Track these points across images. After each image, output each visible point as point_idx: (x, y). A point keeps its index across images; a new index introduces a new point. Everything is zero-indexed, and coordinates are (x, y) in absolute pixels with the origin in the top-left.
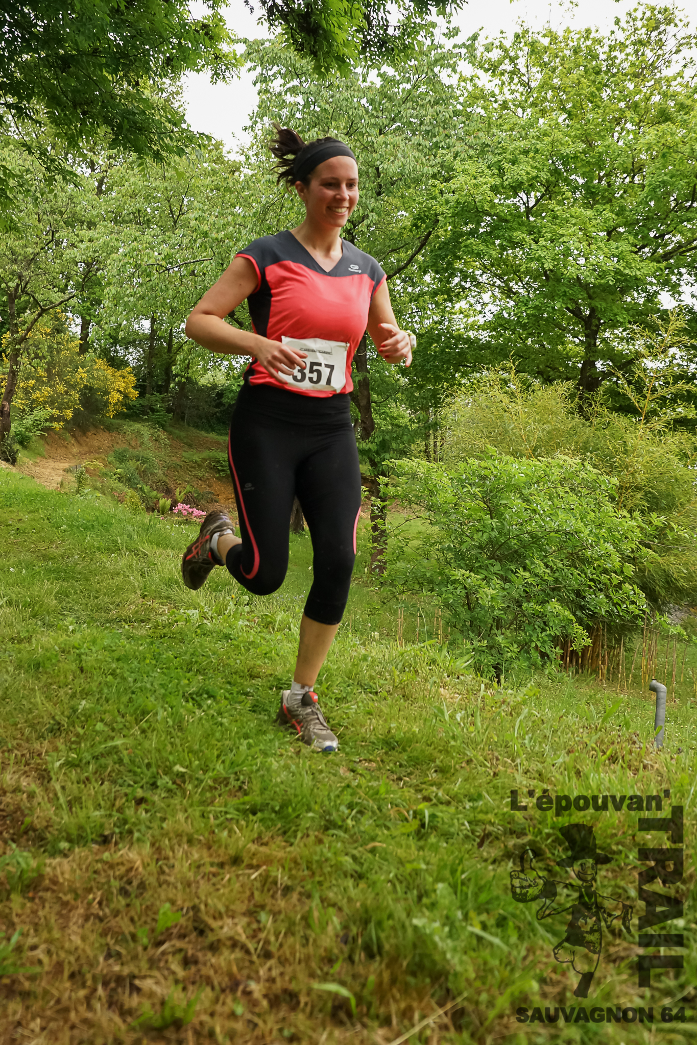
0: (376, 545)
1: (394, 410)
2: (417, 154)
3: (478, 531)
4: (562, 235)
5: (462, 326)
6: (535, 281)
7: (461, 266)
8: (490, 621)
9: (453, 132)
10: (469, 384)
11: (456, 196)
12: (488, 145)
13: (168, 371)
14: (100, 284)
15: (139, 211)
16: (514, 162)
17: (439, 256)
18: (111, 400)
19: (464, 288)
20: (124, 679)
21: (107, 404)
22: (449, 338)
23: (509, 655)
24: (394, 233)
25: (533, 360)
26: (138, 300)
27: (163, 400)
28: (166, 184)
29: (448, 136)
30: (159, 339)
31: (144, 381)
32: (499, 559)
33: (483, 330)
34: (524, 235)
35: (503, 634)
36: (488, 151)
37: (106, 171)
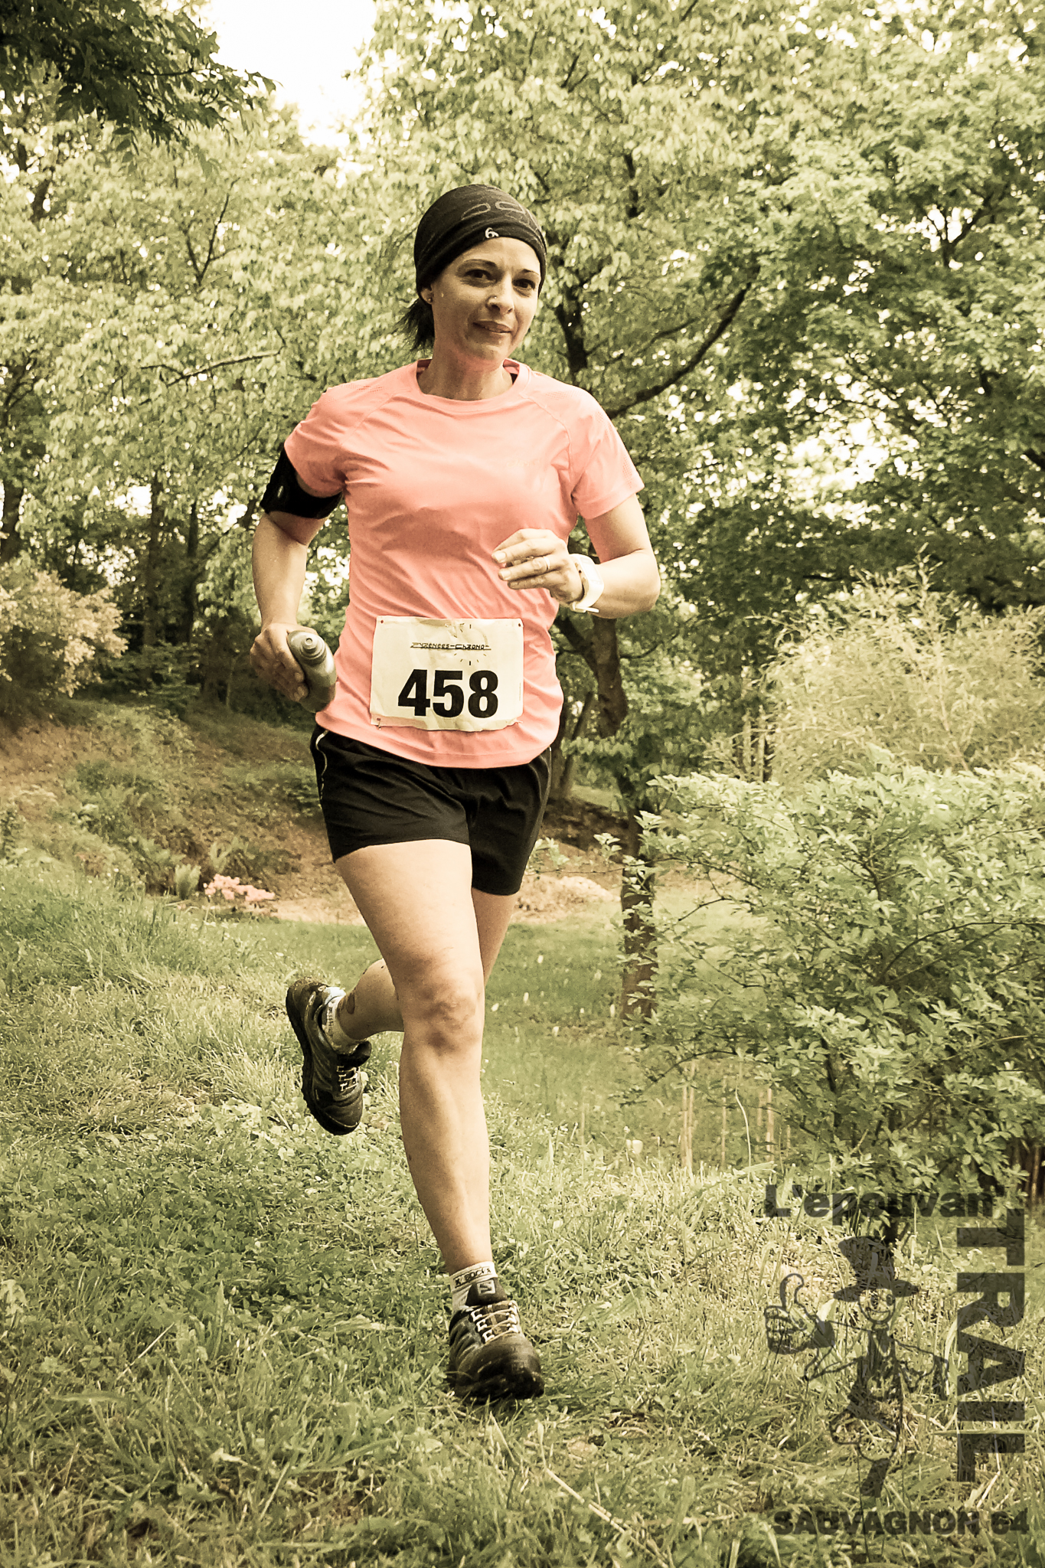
0: (634, 956)
1: (669, 671)
2: (713, 126)
3: (851, 925)
4: (1019, 299)
5: (809, 495)
6: (960, 398)
7: (807, 366)
8: (878, 1114)
9: (787, 82)
10: (824, 614)
11: (796, 216)
12: (861, 109)
13: (189, 594)
14: (41, 411)
15: (122, 254)
16: (916, 144)
17: (761, 346)
18: (68, 658)
19: (813, 413)
20: (100, 1257)
21: (60, 666)
22: (782, 519)
23: (917, 1181)
24: (665, 298)
25: (960, 564)
26: (123, 443)
27: (178, 656)
28: (179, 195)
29: (777, 89)
30: (169, 528)
31: (138, 617)
32: (894, 985)
33: (855, 501)
34: (939, 298)
35: (904, 1139)
36: (862, 121)
37: (53, 169)
